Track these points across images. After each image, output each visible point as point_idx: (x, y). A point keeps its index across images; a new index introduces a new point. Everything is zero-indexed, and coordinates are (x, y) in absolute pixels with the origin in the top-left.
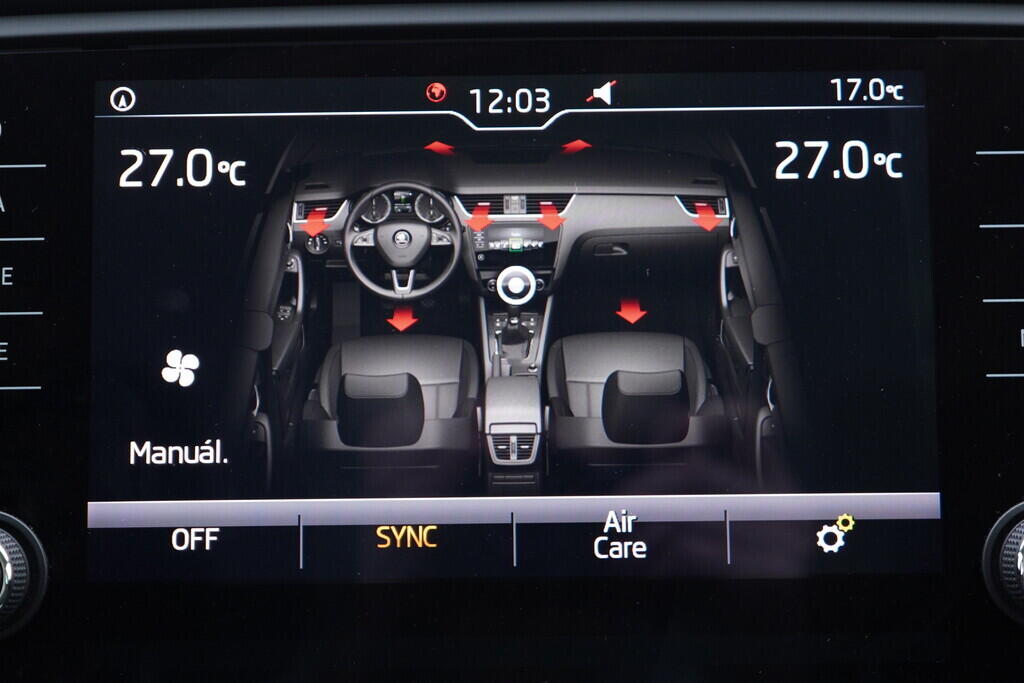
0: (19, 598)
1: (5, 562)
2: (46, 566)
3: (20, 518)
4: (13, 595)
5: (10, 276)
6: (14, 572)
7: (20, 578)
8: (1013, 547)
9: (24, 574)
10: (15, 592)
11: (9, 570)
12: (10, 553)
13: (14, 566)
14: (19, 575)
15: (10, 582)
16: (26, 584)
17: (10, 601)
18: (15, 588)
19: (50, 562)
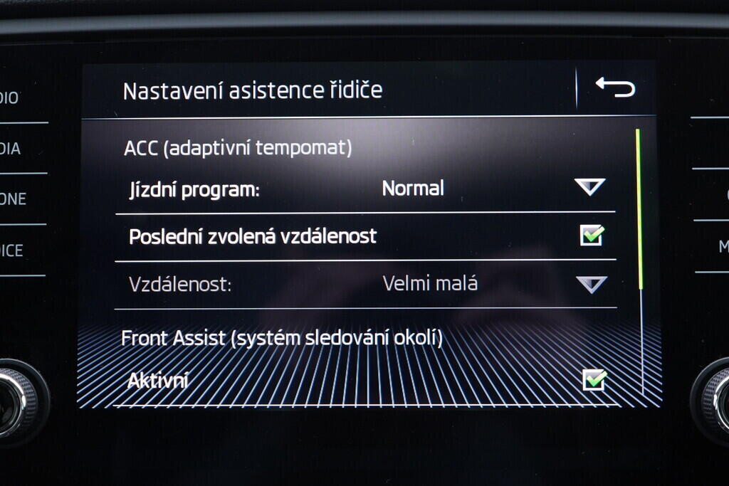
0: (30, 419)
1: (21, 395)
2: (49, 397)
3: (31, 365)
4: (27, 417)
5: (24, 198)
6: (28, 402)
7: (32, 406)
8: (711, 391)
9: (34, 404)
10: (28, 415)
11: (24, 400)
12: (24, 390)
13: (27, 398)
14: (31, 404)
15: (25, 408)
16: (35, 410)
17: (25, 422)
18: (28, 413)
19: (52, 395)
